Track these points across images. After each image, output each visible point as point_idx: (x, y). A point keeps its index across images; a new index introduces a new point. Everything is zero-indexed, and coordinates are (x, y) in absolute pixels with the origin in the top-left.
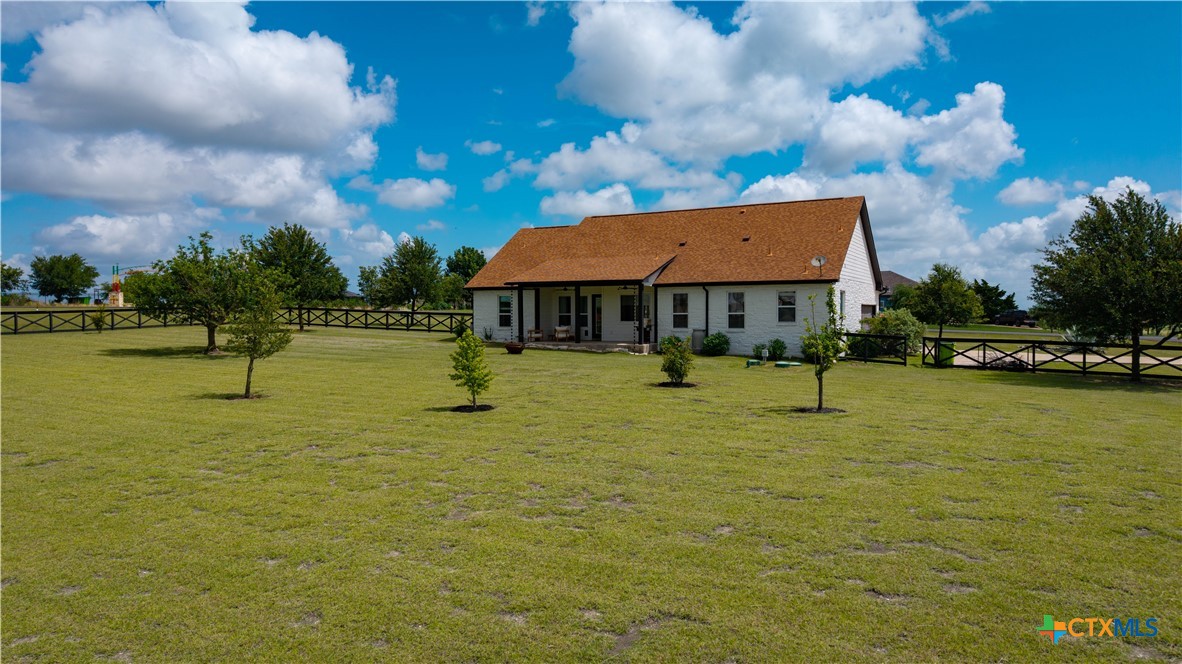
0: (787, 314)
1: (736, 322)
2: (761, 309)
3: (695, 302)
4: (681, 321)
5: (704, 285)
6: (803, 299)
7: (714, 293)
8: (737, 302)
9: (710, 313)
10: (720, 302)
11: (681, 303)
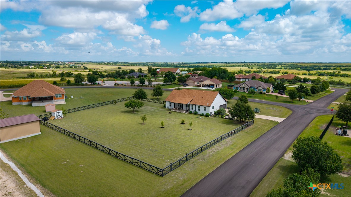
0: (205, 110)
1: (199, 110)
2: (202, 108)
3: (194, 107)
4: (192, 109)
5: (195, 105)
6: (207, 108)
7: (196, 106)
8: (199, 107)
9: (196, 108)
10: (197, 107)
11: (192, 106)
